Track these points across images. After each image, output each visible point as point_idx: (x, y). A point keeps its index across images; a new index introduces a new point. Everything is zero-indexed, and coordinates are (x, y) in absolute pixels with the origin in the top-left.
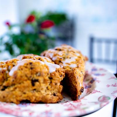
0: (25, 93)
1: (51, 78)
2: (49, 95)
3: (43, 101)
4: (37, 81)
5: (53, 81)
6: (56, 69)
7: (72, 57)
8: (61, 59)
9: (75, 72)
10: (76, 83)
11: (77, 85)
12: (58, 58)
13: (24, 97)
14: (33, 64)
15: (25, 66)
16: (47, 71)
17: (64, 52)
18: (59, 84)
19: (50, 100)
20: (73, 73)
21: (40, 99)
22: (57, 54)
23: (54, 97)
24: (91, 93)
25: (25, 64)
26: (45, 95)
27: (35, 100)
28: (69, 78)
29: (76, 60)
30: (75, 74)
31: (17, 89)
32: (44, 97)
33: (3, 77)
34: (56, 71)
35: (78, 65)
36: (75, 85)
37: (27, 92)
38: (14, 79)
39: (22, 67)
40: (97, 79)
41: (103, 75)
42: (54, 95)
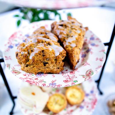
0: (40, 69)
1: (56, 60)
2: (55, 69)
3: (51, 72)
4: (47, 63)
5: (57, 62)
6: (60, 53)
7: (74, 35)
8: (65, 37)
9: (73, 53)
10: (73, 61)
11: (73, 62)
12: (63, 37)
13: (40, 71)
14: (44, 52)
15: (39, 53)
16: (54, 56)
17: (68, 29)
18: (61, 62)
19: (56, 72)
20: (72, 54)
21: (49, 72)
22: (62, 32)
23: (58, 69)
24: (83, 65)
25: (39, 52)
26: (52, 69)
27: (46, 72)
28: (69, 56)
29: (76, 39)
30: (73, 54)
31: (35, 67)
32: (51, 70)
33: (26, 60)
34: (60, 54)
35: (77, 44)
36: (72, 62)
37: (41, 69)
38: (32, 62)
39: (37, 54)
40: (92, 51)
41: (97, 46)
42: (58, 68)
